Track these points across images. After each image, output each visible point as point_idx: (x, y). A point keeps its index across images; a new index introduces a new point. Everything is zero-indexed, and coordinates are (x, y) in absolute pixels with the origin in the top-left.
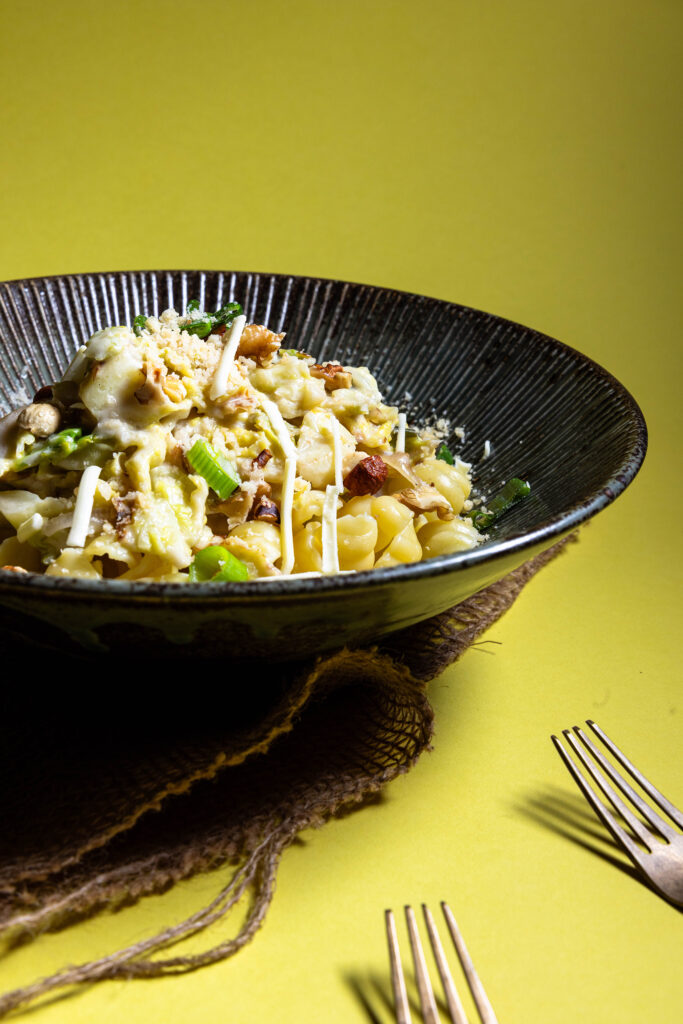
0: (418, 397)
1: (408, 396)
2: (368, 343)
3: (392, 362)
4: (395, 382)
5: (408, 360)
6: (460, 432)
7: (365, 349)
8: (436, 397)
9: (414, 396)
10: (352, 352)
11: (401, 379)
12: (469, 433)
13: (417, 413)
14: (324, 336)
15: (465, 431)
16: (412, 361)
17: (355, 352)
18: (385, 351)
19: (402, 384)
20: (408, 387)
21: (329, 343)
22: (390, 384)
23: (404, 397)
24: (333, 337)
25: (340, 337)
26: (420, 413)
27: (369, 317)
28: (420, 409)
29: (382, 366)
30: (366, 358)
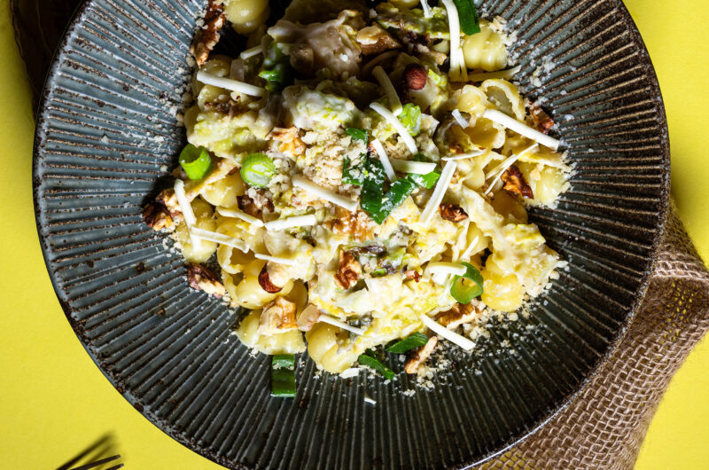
0: (473, 379)
1: (478, 373)
2: (545, 358)
3: (517, 371)
4: (499, 368)
5: (509, 383)
6: (410, 393)
7: (542, 354)
8: (461, 390)
9: (477, 378)
10: (546, 343)
11: (499, 373)
12: (404, 398)
13: (461, 374)
14: (569, 326)
15: (406, 397)
16: (506, 386)
17: (544, 346)
18: (529, 369)
19: (493, 372)
20: (487, 375)
21: (563, 328)
22: (500, 363)
23: (481, 369)
24: (566, 332)
25: (563, 338)
26: (458, 376)
27: (564, 365)
28: (463, 377)
29: (520, 363)
30: (534, 353)
